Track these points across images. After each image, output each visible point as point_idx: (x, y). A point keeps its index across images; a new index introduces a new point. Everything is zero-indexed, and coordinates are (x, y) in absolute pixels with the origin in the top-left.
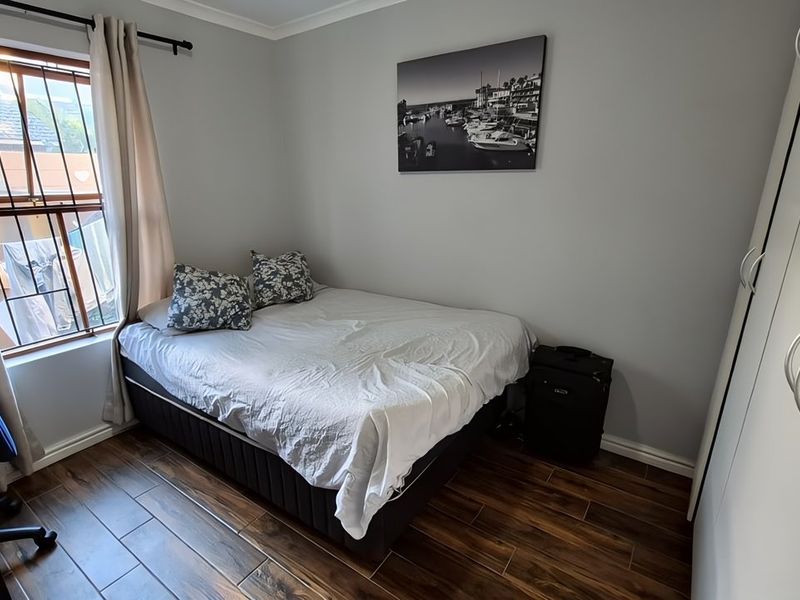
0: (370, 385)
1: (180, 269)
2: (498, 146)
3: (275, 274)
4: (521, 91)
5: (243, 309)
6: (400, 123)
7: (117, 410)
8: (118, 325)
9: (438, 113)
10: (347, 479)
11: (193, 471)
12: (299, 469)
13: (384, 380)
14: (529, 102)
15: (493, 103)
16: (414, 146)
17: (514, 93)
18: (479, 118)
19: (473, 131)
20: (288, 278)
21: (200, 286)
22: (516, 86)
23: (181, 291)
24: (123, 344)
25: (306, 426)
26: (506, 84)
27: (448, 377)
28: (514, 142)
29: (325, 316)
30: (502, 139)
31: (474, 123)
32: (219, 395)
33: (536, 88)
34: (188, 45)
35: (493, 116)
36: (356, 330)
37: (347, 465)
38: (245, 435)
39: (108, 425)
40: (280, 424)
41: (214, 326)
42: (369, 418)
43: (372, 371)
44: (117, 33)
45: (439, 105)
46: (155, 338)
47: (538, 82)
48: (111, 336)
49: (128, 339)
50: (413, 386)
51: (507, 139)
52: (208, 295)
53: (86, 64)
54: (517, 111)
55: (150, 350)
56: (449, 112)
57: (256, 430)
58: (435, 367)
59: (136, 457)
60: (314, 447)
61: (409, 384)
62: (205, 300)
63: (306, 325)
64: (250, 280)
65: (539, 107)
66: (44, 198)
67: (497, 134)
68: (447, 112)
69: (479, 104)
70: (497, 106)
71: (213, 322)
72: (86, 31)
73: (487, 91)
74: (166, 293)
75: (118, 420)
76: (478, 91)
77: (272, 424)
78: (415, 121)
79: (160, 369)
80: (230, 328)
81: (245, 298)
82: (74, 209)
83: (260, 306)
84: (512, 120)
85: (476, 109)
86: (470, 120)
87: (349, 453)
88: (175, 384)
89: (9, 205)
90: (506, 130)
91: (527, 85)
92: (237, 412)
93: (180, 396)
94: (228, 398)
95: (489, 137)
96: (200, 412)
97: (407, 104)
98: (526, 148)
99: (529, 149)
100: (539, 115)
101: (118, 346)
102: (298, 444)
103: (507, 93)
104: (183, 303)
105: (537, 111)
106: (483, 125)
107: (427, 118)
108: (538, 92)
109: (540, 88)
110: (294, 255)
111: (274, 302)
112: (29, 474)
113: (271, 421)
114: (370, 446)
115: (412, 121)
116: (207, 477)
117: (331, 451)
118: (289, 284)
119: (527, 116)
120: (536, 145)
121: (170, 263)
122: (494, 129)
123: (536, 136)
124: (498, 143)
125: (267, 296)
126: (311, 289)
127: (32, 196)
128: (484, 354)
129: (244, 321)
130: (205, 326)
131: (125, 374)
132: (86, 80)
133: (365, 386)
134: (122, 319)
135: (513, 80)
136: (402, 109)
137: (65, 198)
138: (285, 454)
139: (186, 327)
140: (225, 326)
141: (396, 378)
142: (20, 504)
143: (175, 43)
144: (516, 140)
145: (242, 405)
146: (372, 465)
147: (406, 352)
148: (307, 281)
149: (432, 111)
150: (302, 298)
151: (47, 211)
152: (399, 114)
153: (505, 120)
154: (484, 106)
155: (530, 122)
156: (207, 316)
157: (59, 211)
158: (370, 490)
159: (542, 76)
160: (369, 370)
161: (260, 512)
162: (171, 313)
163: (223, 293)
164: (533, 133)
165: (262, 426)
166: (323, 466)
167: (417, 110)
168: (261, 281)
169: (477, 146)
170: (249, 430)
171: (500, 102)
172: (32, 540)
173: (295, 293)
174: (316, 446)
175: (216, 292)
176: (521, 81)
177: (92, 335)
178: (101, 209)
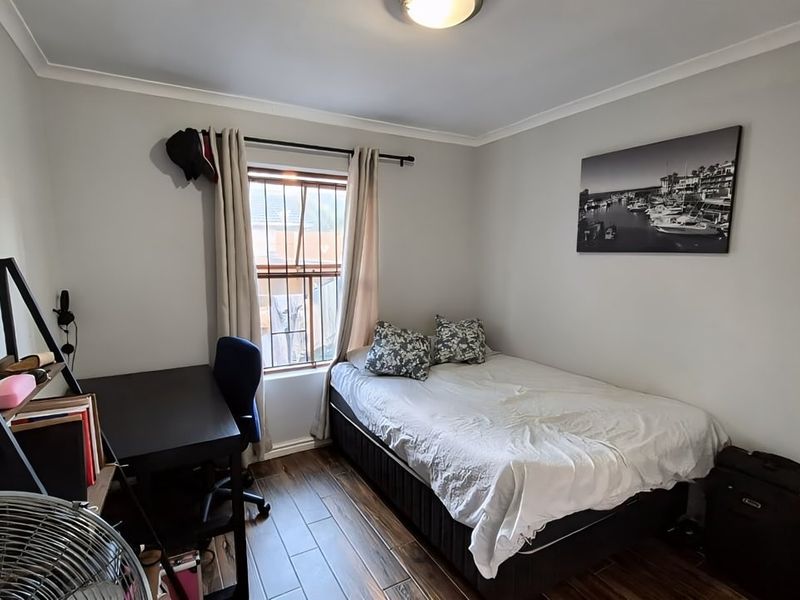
0: (518, 442)
1: (381, 324)
2: (683, 230)
3: (453, 336)
4: (712, 178)
5: (422, 363)
6: (581, 210)
7: (321, 427)
8: (331, 362)
9: (620, 200)
10: (483, 518)
11: (365, 491)
12: (445, 502)
13: (533, 441)
14: (721, 188)
15: (680, 190)
16: (593, 230)
17: (703, 180)
18: (664, 203)
19: (657, 215)
20: (464, 340)
21: (392, 339)
22: (707, 173)
23: (378, 343)
24: (333, 376)
25: (455, 464)
26: (694, 173)
27: (601, 453)
28: (703, 227)
29: (490, 378)
30: (687, 224)
31: (657, 209)
32: (393, 426)
33: (729, 174)
34: (411, 159)
35: (680, 201)
36: (517, 393)
37: (484, 505)
38: (406, 464)
39: (312, 439)
40: (434, 459)
41: (398, 373)
42: (508, 467)
43: (524, 431)
44: (367, 157)
45: (622, 193)
46: (355, 375)
47: (732, 170)
48: (325, 370)
49: (337, 372)
50: (560, 452)
51: (694, 224)
52: (398, 347)
53: (345, 178)
54: (707, 197)
55: (350, 383)
56: (632, 199)
57: (417, 461)
58: (588, 440)
59: (327, 468)
60: (459, 484)
61: (555, 449)
62: (394, 351)
63: (473, 383)
64: (433, 339)
65: (733, 193)
66: (304, 267)
67: (684, 219)
68: (629, 199)
69: (664, 190)
70: (684, 192)
71: (398, 369)
72: (348, 157)
73: (673, 180)
74: (367, 343)
75: (320, 436)
76: (663, 179)
77: (428, 458)
78: (596, 207)
79: (355, 399)
80: (410, 377)
81: (426, 353)
82: (320, 275)
83: (437, 362)
84: (700, 205)
85: (661, 196)
86: (653, 206)
87: (487, 494)
88: (363, 412)
89: (284, 271)
90: (693, 215)
91: (719, 172)
92: (404, 442)
93: (365, 424)
94: (399, 430)
95: (673, 221)
96: (378, 439)
97: (590, 193)
98: (715, 232)
99: (721, 233)
100: (732, 201)
101: (329, 378)
102: (447, 479)
103: (696, 180)
104: (379, 350)
105: (730, 196)
106: (668, 211)
107: (609, 205)
108: (731, 178)
109: (735, 175)
110: (473, 322)
111: (449, 360)
112: (261, 460)
113: (429, 454)
114: (506, 492)
115: (593, 207)
116: (374, 497)
117: (472, 490)
118: (464, 346)
119: (719, 202)
120: (729, 230)
121: (374, 318)
122: (680, 214)
123: (730, 220)
124: (685, 226)
125: (444, 354)
126: (484, 353)
127: (297, 265)
128: (649, 439)
129: (422, 372)
130: (391, 372)
131: (330, 401)
132: (344, 187)
133: (513, 441)
134: (335, 358)
135: (703, 168)
136: (584, 197)
137: (316, 267)
138: (436, 486)
139: (378, 372)
140: (407, 375)
141: (546, 442)
142: (253, 480)
143: (402, 159)
144: (705, 224)
145: (407, 437)
146: (506, 510)
147: (563, 422)
148: (482, 345)
149: (615, 199)
150: (474, 361)
151: (304, 275)
152: (580, 201)
153: (692, 205)
154: (670, 193)
155: (721, 208)
156: (394, 363)
157: (310, 276)
158: (502, 532)
159: (736, 163)
160: (521, 430)
161: (410, 538)
162: (369, 357)
163: (410, 347)
164: (726, 217)
165: (420, 457)
166: (464, 503)
167: (599, 198)
168: (440, 341)
169: (661, 230)
170: (410, 460)
171: (687, 189)
172: (256, 505)
173: (469, 355)
174: (461, 482)
175: (404, 346)
176: (712, 169)
177: (314, 367)
178: (336, 275)
